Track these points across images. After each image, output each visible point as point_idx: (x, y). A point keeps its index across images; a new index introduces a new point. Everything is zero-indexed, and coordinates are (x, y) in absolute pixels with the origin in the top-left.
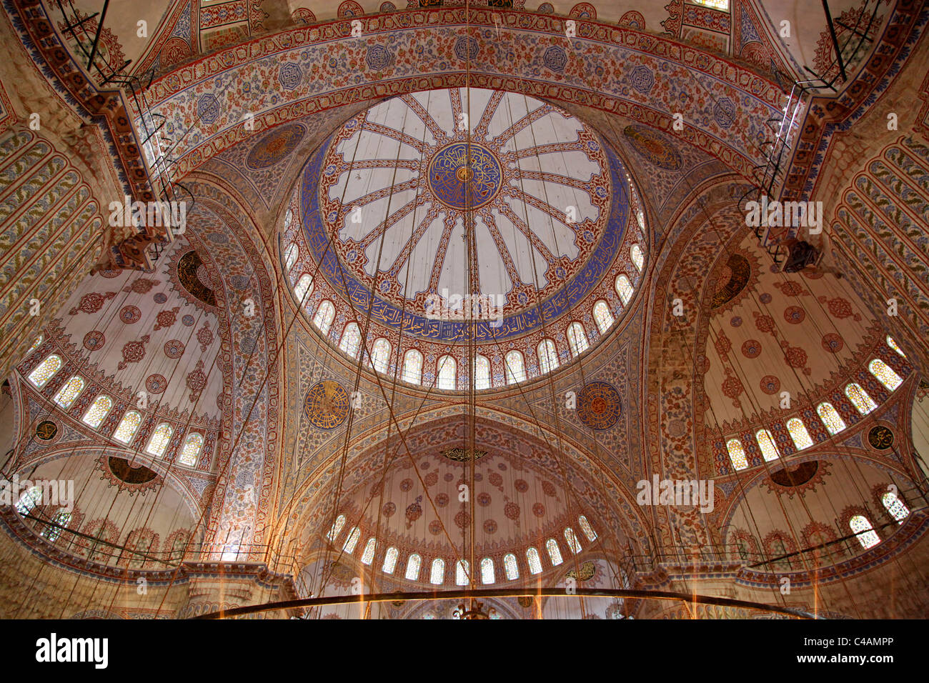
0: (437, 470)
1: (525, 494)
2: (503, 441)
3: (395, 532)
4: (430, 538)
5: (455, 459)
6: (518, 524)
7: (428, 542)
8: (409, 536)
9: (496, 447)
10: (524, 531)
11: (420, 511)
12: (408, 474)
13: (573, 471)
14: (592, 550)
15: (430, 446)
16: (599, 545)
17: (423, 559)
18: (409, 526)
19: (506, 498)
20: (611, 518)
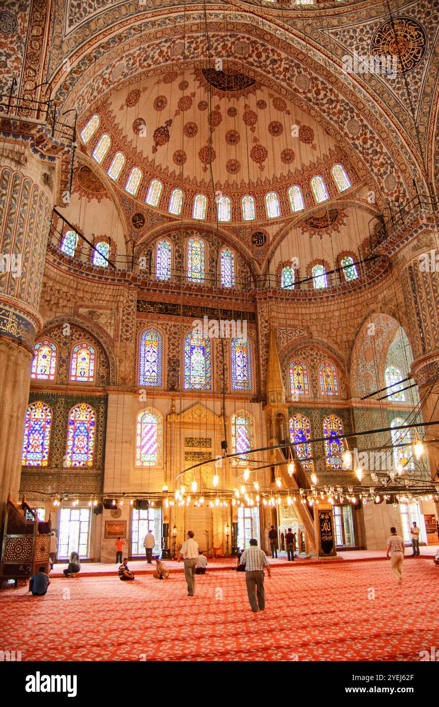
0: (194, 95)
1: (276, 138)
2: (281, 69)
3: (141, 153)
4: (174, 168)
5: (215, 86)
6: (262, 168)
7: (171, 170)
8: (154, 161)
9: (270, 76)
10: (268, 174)
11: (168, 137)
12: (164, 90)
13: (352, 112)
14: (340, 199)
15: (202, 57)
16: (349, 195)
17: (165, 187)
18: (155, 150)
19: (255, 140)
20: (382, 165)
